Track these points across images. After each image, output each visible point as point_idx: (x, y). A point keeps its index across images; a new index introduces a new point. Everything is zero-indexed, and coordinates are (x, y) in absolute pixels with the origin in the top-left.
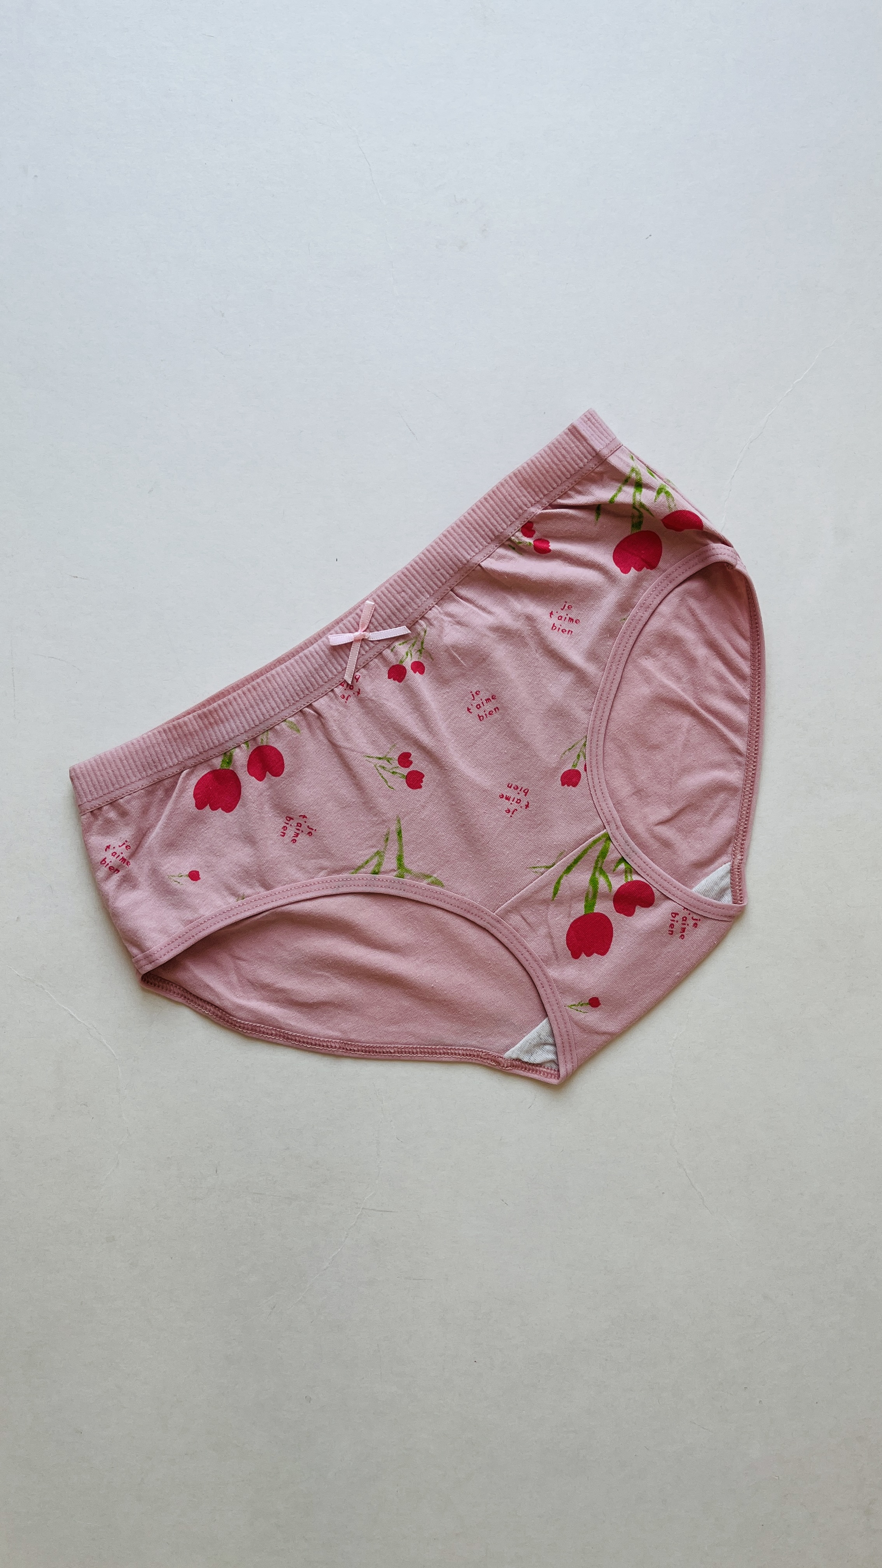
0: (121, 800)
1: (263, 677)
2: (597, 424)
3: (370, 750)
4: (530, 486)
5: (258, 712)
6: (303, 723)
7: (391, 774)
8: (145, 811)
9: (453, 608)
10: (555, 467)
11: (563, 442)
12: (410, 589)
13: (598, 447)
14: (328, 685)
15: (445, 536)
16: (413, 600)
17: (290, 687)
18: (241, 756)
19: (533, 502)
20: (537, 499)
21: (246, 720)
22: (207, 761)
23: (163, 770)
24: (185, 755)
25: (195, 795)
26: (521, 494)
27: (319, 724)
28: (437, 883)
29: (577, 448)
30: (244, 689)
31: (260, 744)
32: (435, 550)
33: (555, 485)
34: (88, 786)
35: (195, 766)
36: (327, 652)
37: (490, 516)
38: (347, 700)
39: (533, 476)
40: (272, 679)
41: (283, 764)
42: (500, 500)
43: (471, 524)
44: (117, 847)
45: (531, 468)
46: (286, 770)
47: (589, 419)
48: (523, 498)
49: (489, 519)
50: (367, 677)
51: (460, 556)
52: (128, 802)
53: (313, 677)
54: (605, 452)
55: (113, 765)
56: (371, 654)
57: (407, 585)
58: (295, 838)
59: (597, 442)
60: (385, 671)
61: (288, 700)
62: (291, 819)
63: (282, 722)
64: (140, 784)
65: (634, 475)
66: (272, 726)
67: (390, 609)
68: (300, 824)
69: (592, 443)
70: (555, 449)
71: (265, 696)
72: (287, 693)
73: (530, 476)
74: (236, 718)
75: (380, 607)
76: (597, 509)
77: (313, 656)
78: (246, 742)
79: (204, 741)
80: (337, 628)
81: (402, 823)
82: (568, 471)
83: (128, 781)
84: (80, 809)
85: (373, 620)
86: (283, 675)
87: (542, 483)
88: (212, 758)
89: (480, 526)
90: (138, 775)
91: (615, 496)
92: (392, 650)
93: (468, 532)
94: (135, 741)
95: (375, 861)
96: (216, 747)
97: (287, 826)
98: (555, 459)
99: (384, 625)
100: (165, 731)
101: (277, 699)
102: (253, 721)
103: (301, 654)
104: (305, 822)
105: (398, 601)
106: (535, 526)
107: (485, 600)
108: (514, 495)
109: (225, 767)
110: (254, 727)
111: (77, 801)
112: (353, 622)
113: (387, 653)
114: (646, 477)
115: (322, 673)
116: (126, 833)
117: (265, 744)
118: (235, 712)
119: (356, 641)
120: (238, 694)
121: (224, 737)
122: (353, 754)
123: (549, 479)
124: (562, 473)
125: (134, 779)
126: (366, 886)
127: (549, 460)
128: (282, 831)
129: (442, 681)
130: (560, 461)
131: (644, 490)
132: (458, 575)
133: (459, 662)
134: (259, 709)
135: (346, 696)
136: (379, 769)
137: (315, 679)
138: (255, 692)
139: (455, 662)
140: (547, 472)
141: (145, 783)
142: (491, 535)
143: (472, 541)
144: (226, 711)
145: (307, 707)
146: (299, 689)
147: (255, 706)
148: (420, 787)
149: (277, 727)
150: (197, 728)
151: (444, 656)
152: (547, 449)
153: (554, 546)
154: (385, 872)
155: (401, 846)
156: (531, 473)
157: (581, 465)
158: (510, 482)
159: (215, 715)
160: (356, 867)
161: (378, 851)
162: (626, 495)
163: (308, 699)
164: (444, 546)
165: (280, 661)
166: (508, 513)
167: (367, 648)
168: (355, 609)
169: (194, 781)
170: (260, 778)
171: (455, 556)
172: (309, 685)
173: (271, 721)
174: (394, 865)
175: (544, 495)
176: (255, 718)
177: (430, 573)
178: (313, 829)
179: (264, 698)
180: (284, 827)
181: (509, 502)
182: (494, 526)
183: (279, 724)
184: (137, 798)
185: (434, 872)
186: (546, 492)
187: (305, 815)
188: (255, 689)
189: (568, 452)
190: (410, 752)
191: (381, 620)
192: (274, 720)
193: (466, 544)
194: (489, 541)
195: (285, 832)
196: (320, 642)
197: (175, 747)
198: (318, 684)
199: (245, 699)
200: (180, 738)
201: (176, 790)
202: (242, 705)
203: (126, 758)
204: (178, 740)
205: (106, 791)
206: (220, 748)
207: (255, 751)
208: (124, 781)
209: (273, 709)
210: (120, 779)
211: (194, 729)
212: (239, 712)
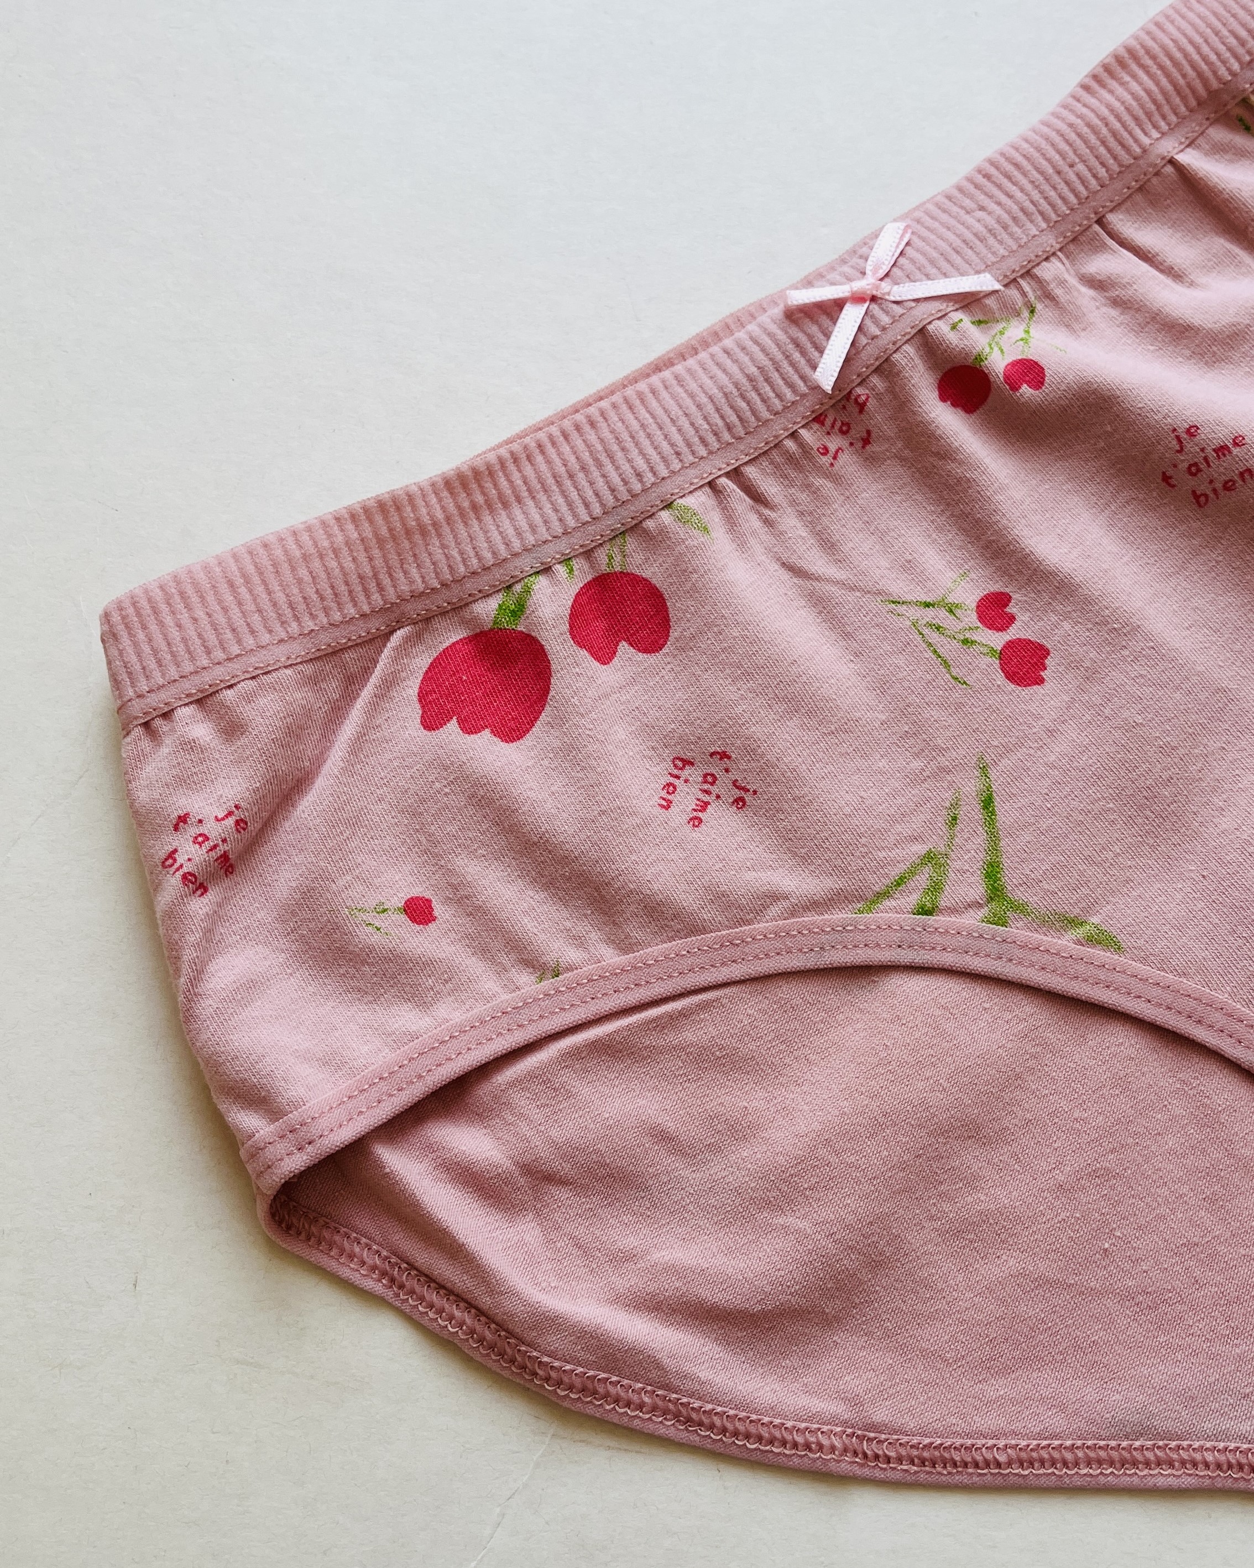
0: (229, 693)
3: (897, 584)
5: (600, 483)
6: (717, 517)
7: (959, 645)
8: (292, 728)
17: (682, 424)
18: (554, 596)
22: (460, 606)
23: (343, 621)
24: (404, 587)
25: (424, 693)
27: (759, 520)
28: (1099, 939)
31: (604, 569)
34: (141, 652)
35: (427, 620)
38: (835, 458)
40: (637, 403)
41: (667, 620)
44: (209, 822)
46: (675, 636)
52: (249, 698)
53: (743, 397)
55: (211, 598)
58: (700, 815)
61: (678, 454)
62: (687, 763)
63: (663, 509)
64: (279, 654)
66: (634, 522)
68: (713, 775)
71: (619, 442)
72: (674, 440)
74: (542, 497)
78: (566, 560)
79: (455, 553)
81: (993, 774)
83: (248, 642)
84: (117, 716)
86: (665, 395)
88: (474, 601)
90: (278, 628)
94: (272, 539)
95: (922, 879)
96: (486, 569)
97: (676, 782)
99: (932, 271)
100: (355, 517)
101: (650, 451)
102: (587, 505)
103: (714, 348)
104: (727, 770)
109: (506, 623)
110: (588, 522)
115: (768, 389)
116: (236, 784)
117: (618, 569)
118: (541, 477)
119: (855, 298)
121: (507, 544)
122: (850, 597)
125: (265, 638)
126: (899, 946)
128: (664, 794)
134: (604, 476)
135: (832, 448)
136: (926, 631)
137: (748, 403)
138: (592, 432)
141: (296, 650)
145: (727, 475)
146: (706, 426)
147: (593, 468)
148: (1040, 681)
149: (650, 524)
150: (440, 515)
154: (953, 910)
155: (993, 837)
159: (489, 485)
160: (869, 895)
161: (930, 852)
163: (729, 457)
169: (421, 661)
170: (604, 655)
172: (735, 420)
173: (633, 508)
174: (976, 889)
176: (593, 501)
178: (748, 791)
179: (613, 450)
180: (669, 785)
183: (653, 514)
184: (273, 687)
185: (1088, 910)
187: (724, 752)
188: (594, 426)
190: (1007, 590)
191: (923, 262)
192: (642, 503)
195: (670, 797)
197: (379, 562)
198: (758, 419)
199: (566, 449)
200: (394, 538)
201: (374, 680)
202: (558, 462)
203: (247, 581)
204: (389, 546)
205: (188, 667)
206: (498, 574)
207: (588, 586)
208: (239, 642)
209: (639, 475)
210: (229, 635)
211: (432, 518)
212: (550, 481)
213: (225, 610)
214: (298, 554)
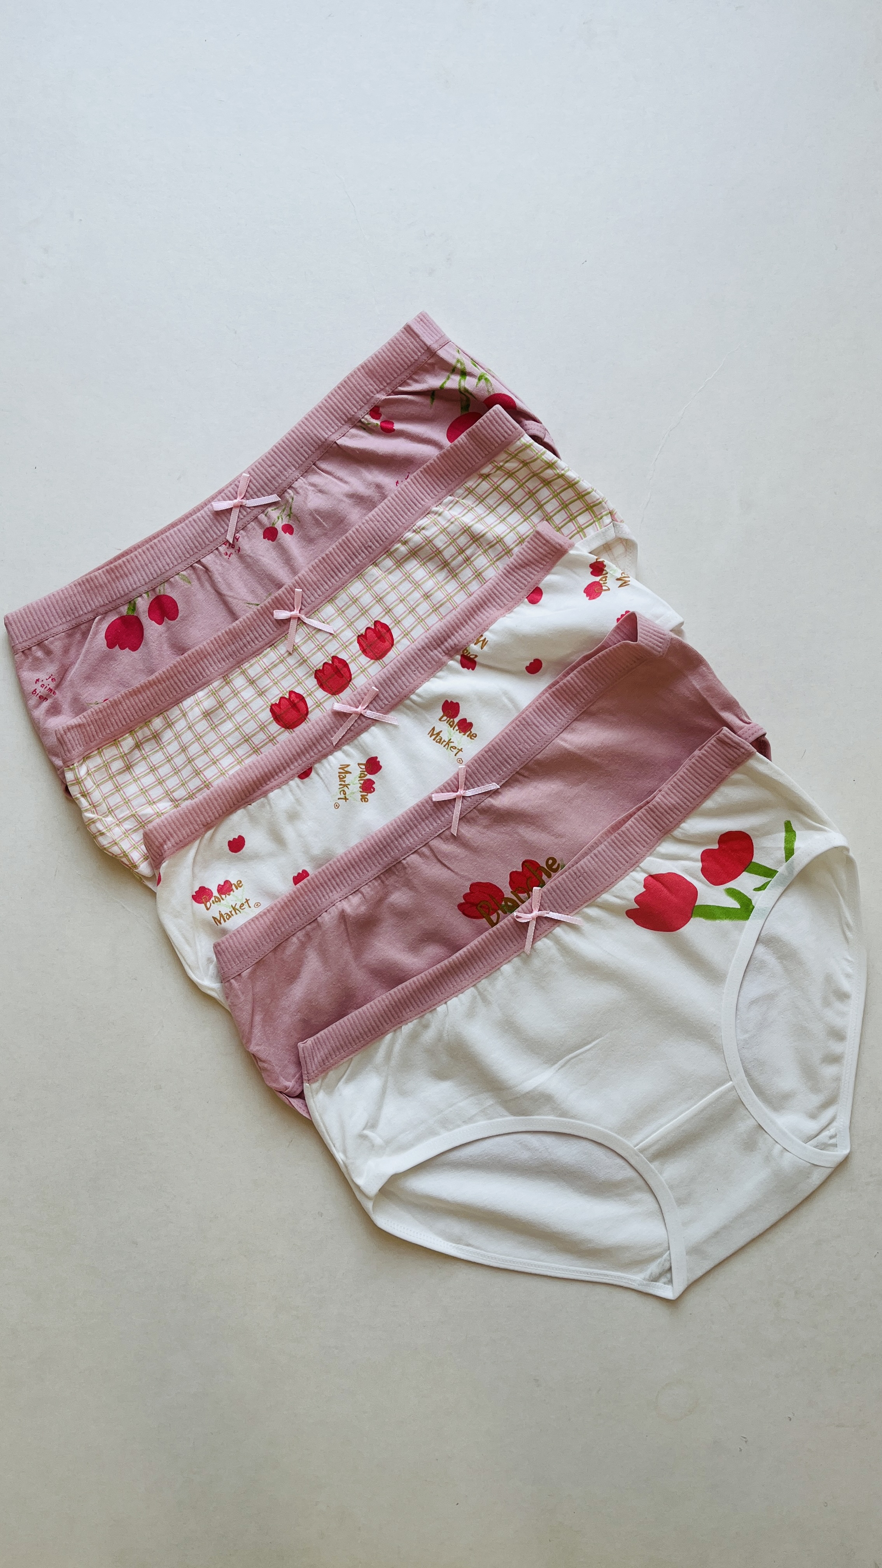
0: (46, 642)
1: (159, 538)
2: (428, 324)
3: (250, 598)
4: (375, 377)
5: (156, 567)
6: (194, 576)
8: (66, 650)
9: (314, 479)
10: (394, 360)
11: (400, 339)
12: (279, 463)
13: (429, 342)
14: (212, 544)
15: (306, 419)
16: (281, 472)
17: (181, 546)
18: (143, 604)
19: (378, 389)
20: (382, 387)
21: (146, 574)
22: (115, 608)
23: (79, 616)
24: (97, 604)
25: (106, 637)
26: (368, 383)
27: (207, 577)
29: (410, 342)
30: (144, 548)
31: (158, 594)
32: (298, 431)
33: (395, 375)
34: (19, 630)
35: (106, 613)
36: (212, 517)
37: (343, 402)
38: (229, 556)
39: (377, 367)
40: (166, 540)
41: (178, 610)
42: (351, 388)
43: (327, 409)
44: (45, 681)
45: (375, 361)
46: (180, 615)
47: (421, 320)
48: (370, 386)
49: (342, 405)
50: (246, 538)
51: (319, 435)
52: (52, 643)
53: (199, 537)
54: (435, 346)
55: (38, 613)
56: (248, 518)
57: (276, 460)
59: (427, 338)
60: (260, 532)
61: (180, 557)
63: (176, 575)
64: (60, 628)
65: (459, 365)
66: (167, 579)
67: (262, 480)
69: (423, 338)
70: (394, 344)
71: (161, 553)
72: (179, 552)
73: (374, 368)
74: (137, 572)
75: (254, 478)
76: (432, 394)
77: (200, 520)
78: (147, 592)
79: (112, 592)
80: (219, 497)
82: (406, 363)
83: (51, 625)
84: (13, 650)
85: (249, 490)
86: (175, 536)
87: (385, 373)
88: (120, 606)
89: (335, 410)
90: (59, 620)
91: (445, 383)
92: (266, 515)
93: (325, 416)
94: (55, 593)
96: (122, 597)
98: (394, 353)
99: (259, 494)
100: (79, 584)
101: (171, 556)
102: (152, 574)
103: (190, 519)
105: (269, 474)
106: (381, 409)
107: (342, 472)
108: (362, 384)
109: (130, 613)
110: (153, 579)
111: (10, 643)
112: (232, 491)
113: (262, 517)
114: (469, 367)
115: (208, 535)
116: (52, 669)
117: (162, 594)
118: (137, 567)
119: (236, 507)
120: (139, 553)
121: (128, 588)
122: (235, 601)
123: (391, 370)
124: (401, 365)
125: (55, 624)
127: (390, 355)
129: (310, 540)
130: (399, 355)
131: (468, 378)
132: (318, 451)
133: (321, 523)
134: (157, 565)
135: (229, 553)
137: (202, 539)
138: (152, 551)
139: (318, 523)
140: (389, 364)
141: (65, 627)
142: (345, 418)
143: (329, 423)
144: (129, 566)
145: (197, 562)
146: (189, 547)
147: (153, 563)
149: (172, 580)
150: (106, 581)
151: (308, 518)
152: (387, 345)
153: (397, 426)
156: (375, 365)
157: (416, 357)
158: (359, 373)
159: (120, 570)
162: (453, 382)
163: (197, 556)
164: (306, 428)
165: (173, 525)
166: (358, 399)
167: (245, 513)
168: (234, 481)
169: (105, 626)
170: (160, 622)
171: (315, 435)
172: (197, 544)
173: (166, 575)
175: (387, 384)
176: (153, 572)
177: (295, 450)
179: (160, 555)
181: (358, 390)
182: (347, 410)
183: (173, 576)
184: (59, 639)
186: (388, 381)
188: (152, 548)
189: (405, 348)
191: (255, 490)
192: (169, 573)
193: (324, 425)
194: (343, 422)
196: (206, 509)
197: (89, 597)
198: (205, 544)
199: (144, 556)
200: (92, 589)
201: (91, 633)
202: (142, 561)
203: (49, 607)
204: (91, 591)
205: (34, 634)
206: (126, 598)
207: (154, 599)
208: (48, 626)
209: (168, 565)
210: (45, 624)
211: (104, 582)
212: (140, 567)
213: (43, 616)
214: (63, 597)
